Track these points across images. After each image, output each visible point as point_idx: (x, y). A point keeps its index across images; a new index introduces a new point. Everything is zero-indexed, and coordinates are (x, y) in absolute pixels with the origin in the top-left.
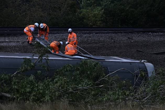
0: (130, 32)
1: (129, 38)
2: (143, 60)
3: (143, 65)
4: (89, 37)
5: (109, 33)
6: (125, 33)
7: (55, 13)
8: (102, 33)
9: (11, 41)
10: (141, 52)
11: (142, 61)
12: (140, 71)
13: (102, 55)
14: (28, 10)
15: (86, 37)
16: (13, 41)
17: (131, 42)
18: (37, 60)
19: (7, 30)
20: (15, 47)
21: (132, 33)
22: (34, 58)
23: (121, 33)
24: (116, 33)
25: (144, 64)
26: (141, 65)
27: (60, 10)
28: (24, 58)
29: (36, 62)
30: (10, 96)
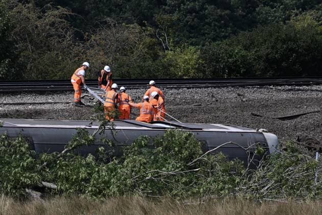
0: (240, 86)
1: (239, 95)
2: (262, 129)
3: (261, 136)
4: (178, 94)
5: (208, 87)
6: (232, 87)
7: (125, 58)
8: (198, 88)
9: (57, 101)
10: (258, 116)
11: (260, 130)
12: (257, 145)
13: (198, 121)
14: (82, 54)
15: (172, 94)
16: (59, 101)
17: (242, 101)
18: (97, 130)
19: (50, 85)
20: (62, 110)
21: (243, 86)
22: (93, 127)
23: (227, 87)
24: (219, 87)
25: (263, 134)
26: (258, 137)
27: (132, 53)
28: (76, 129)
29: (95, 134)
30: (56, 187)
